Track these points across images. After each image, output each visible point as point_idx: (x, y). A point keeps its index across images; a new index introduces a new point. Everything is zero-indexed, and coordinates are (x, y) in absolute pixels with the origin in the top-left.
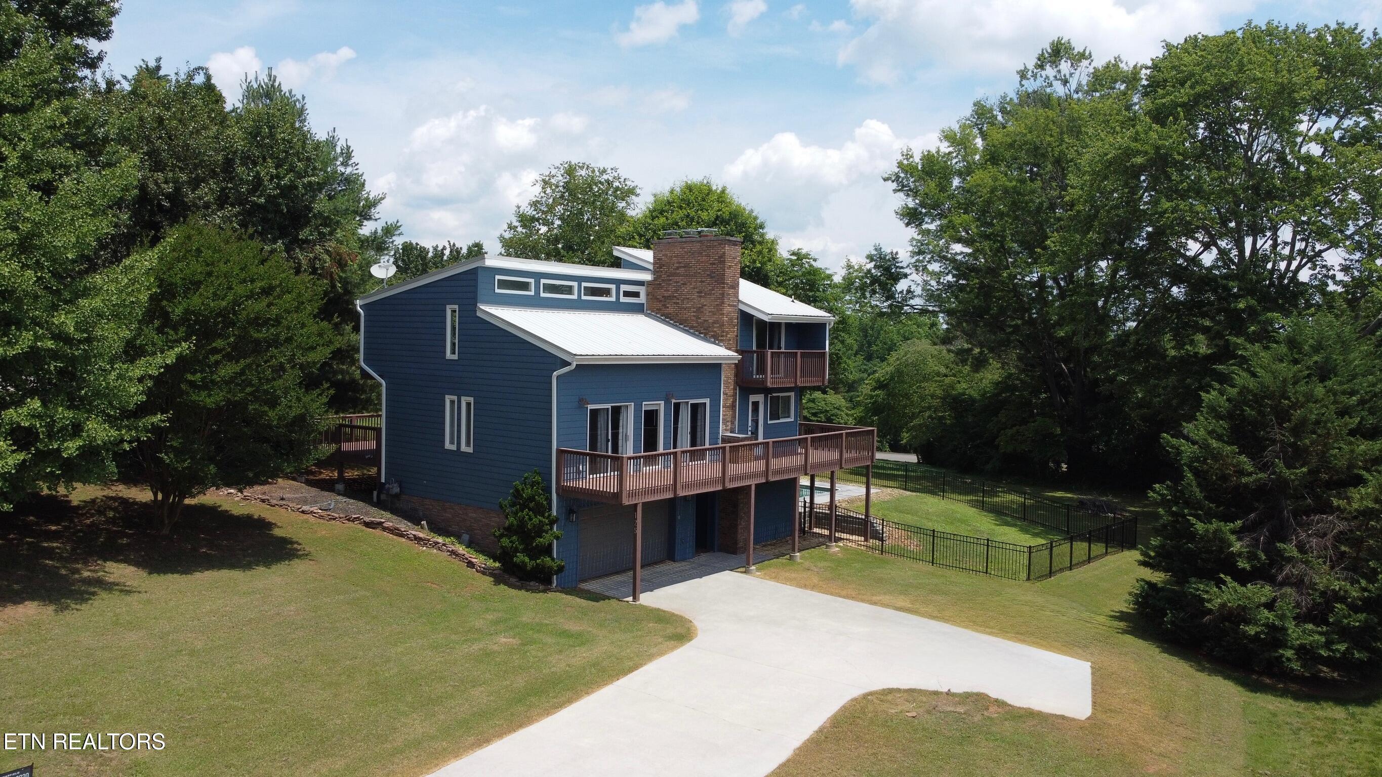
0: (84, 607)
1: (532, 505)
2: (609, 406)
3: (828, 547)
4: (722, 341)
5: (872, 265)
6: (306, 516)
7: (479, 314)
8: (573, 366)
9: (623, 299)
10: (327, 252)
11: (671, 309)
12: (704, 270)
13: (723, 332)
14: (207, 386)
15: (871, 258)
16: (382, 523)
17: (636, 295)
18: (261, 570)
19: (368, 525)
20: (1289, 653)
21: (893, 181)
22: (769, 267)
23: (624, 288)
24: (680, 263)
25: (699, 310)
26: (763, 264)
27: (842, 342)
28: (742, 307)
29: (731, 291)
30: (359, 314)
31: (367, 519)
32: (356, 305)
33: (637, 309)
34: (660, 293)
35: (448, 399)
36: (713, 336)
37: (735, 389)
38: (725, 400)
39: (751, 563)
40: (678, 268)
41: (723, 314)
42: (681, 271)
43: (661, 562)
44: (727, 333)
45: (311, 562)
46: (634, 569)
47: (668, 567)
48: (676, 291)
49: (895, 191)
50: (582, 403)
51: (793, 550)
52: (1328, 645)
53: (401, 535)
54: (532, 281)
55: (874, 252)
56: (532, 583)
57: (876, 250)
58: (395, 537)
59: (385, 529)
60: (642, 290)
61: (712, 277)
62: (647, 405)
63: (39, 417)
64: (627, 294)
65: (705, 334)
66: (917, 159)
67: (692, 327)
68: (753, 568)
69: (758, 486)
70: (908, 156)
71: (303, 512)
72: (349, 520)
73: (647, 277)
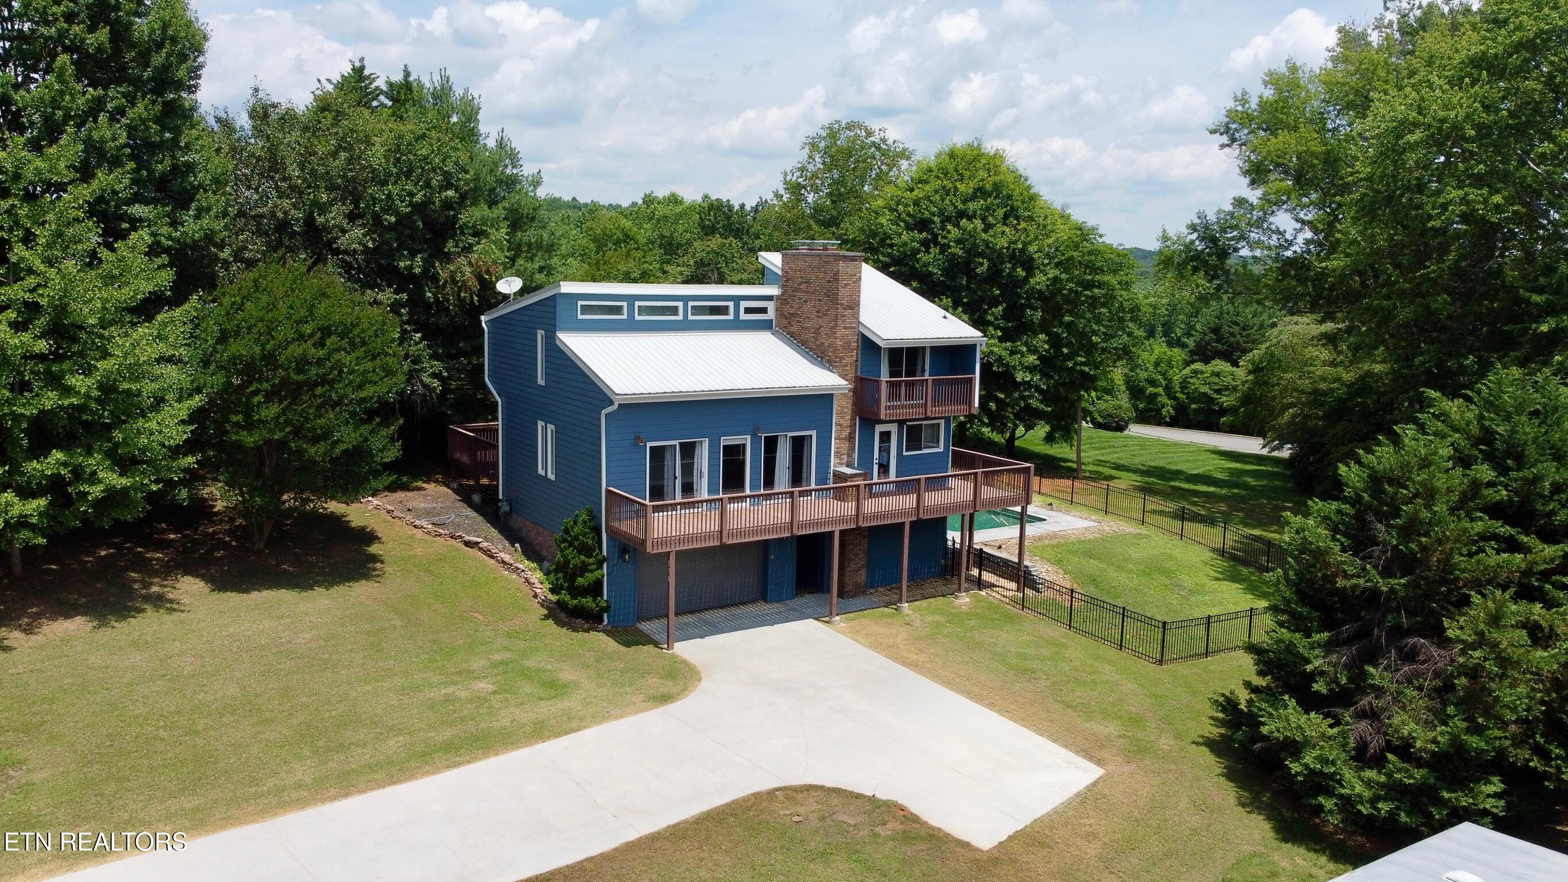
0: (124, 624)
1: (576, 544)
2: (676, 442)
3: (956, 597)
4: (835, 367)
5: (1195, 236)
6: (416, 531)
7: (558, 342)
8: (615, 406)
9: (743, 316)
10: (470, 264)
11: (795, 328)
12: (822, 288)
13: (836, 357)
14: (250, 425)
15: (1193, 228)
16: (478, 543)
17: (764, 310)
18: (320, 590)
19: (468, 544)
20: (1329, 804)
21: (1221, 134)
22: (1033, 248)
23: (744, 304)
24: (802, 278)
25: (817, 331)
26: (1026, 244)
27: (1130, 334)
28: (862, 329)
29: (848, 312)
30: (483, 330)
31: (467, 538)
32: (481, 321)
33: (766, 326)
34: (787, 309)
35: (540, 424)
36: (829, 361)
37: (853, 419)
38: (839, 432)
39: (834, 612)
40: (801, 283)
41: (836, 338)
42: (803, 287)
43: (752, 601)
44: (842, 358)
45: (376, 585)
46: (667, 616)
47: (762, 608)
48: (800, 308)
49: (1223, 146)
50: (638, 441)
51: (900, 600)
52: (1374, 801)
53: (493, 557)
54: (624, 304)
55: (1197, 221)
56: (579, 621)
57: (1199, 217)
58: (486, 558)
59: (480, 549)
60: (771, 306)
61: (828, 296)
62: (726, 440)
63: (65, 464)
64: (748, 311)
65: (822, 358)
66: (1254, 104)
67: (811, 349)
68: (837, 618)
69: (843, 532)
70: (1243, 100)
71: (415, 526)
72: (452, 537)
73: (774, 291)
